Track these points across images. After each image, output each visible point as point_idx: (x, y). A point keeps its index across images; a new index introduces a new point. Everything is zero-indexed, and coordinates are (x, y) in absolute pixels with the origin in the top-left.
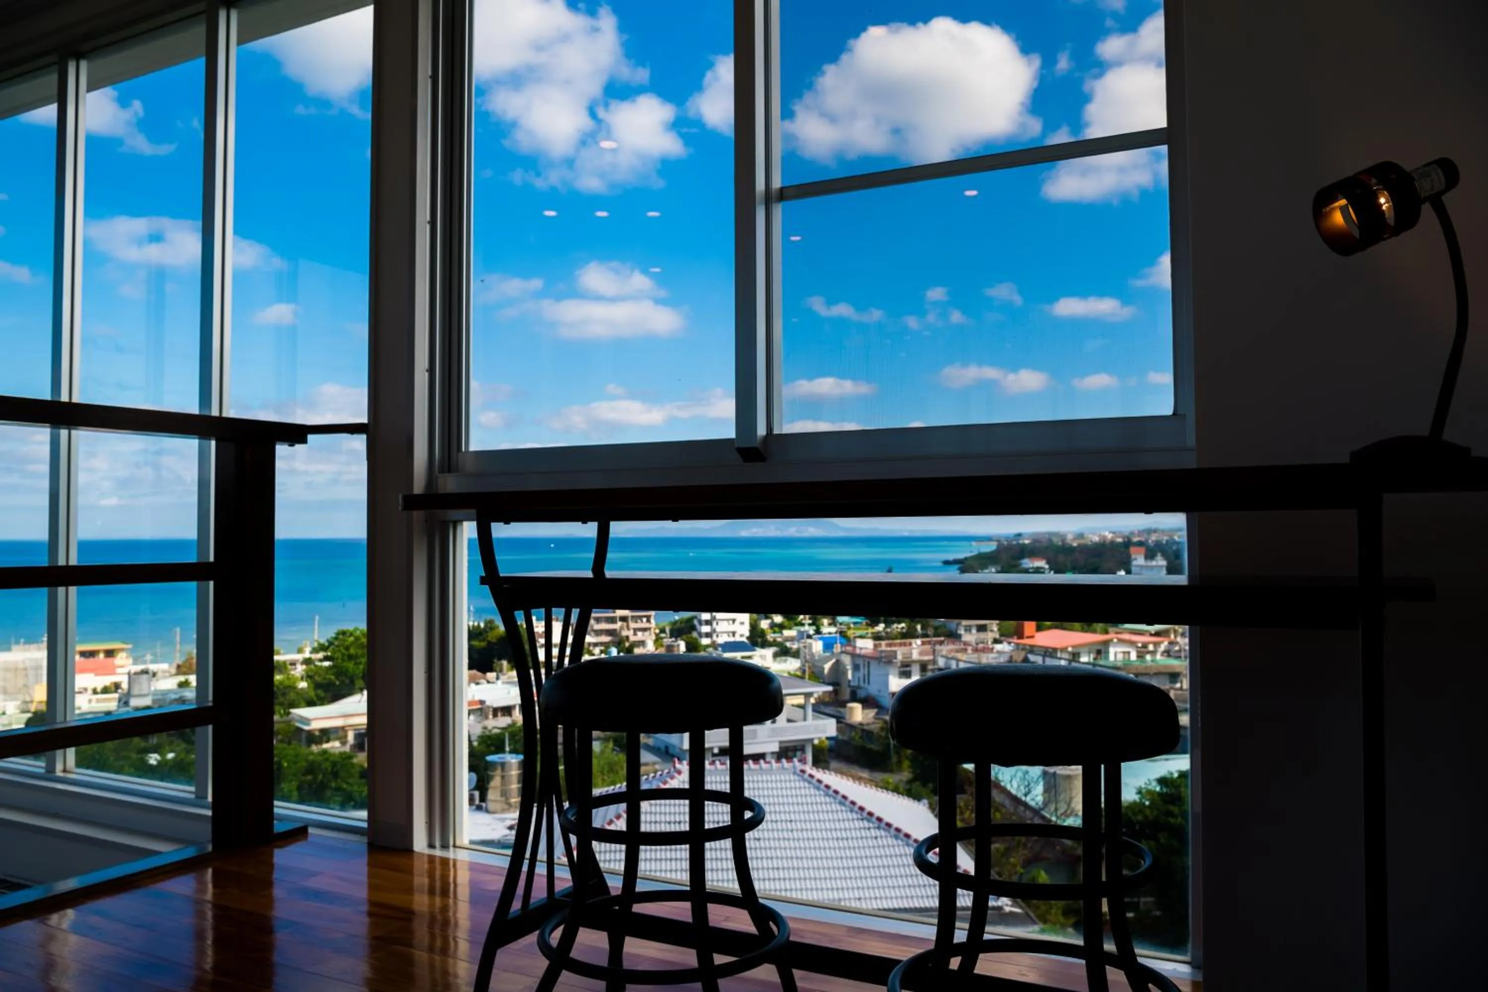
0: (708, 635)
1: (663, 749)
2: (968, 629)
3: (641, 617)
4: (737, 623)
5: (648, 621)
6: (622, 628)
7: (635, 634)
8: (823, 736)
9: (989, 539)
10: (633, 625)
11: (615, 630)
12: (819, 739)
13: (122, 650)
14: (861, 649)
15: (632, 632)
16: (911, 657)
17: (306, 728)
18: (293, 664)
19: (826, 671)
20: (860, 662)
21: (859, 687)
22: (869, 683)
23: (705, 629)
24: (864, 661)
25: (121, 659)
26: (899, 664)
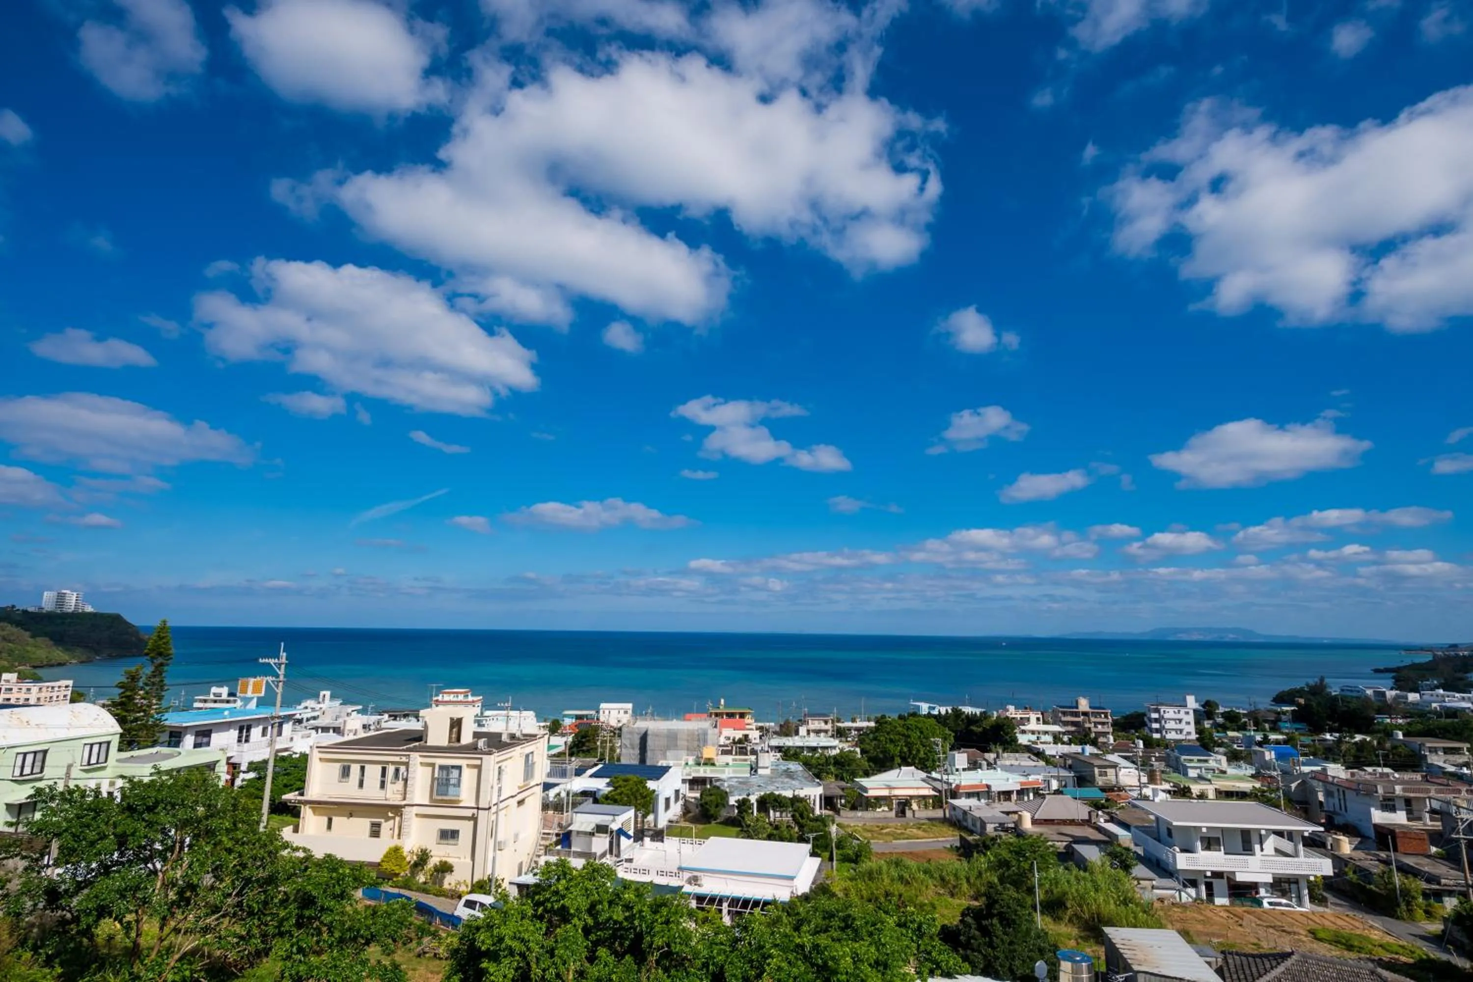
0: (1157, 731)
1: (1155, 861)
2: (1434, 750)
3: (1100, 714)
4: (1184, 722)
5: (1106, 717)
6: (1084, 721)
7: (1095, 727)
8: (1319, 874)
9: (1422, 649)
10: (1093, 719)
11: (1079, 722)
12: (1316, 876)
13: (749, 713)
14: (1334, 777)
15: (1093, 725)
16: (1394, 793)
17: (865, 794)
18: (849, 729)
19: (1293, 789)
20: (1334, 789)
21: (1334, 812)
22: (1346, 811)
23: (1155, 726)
24: (1338, 790)
25: (748, 720)
26: (1381, 799)
